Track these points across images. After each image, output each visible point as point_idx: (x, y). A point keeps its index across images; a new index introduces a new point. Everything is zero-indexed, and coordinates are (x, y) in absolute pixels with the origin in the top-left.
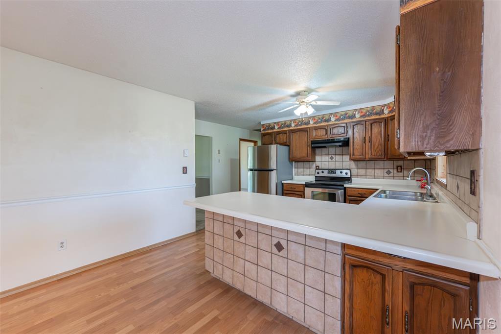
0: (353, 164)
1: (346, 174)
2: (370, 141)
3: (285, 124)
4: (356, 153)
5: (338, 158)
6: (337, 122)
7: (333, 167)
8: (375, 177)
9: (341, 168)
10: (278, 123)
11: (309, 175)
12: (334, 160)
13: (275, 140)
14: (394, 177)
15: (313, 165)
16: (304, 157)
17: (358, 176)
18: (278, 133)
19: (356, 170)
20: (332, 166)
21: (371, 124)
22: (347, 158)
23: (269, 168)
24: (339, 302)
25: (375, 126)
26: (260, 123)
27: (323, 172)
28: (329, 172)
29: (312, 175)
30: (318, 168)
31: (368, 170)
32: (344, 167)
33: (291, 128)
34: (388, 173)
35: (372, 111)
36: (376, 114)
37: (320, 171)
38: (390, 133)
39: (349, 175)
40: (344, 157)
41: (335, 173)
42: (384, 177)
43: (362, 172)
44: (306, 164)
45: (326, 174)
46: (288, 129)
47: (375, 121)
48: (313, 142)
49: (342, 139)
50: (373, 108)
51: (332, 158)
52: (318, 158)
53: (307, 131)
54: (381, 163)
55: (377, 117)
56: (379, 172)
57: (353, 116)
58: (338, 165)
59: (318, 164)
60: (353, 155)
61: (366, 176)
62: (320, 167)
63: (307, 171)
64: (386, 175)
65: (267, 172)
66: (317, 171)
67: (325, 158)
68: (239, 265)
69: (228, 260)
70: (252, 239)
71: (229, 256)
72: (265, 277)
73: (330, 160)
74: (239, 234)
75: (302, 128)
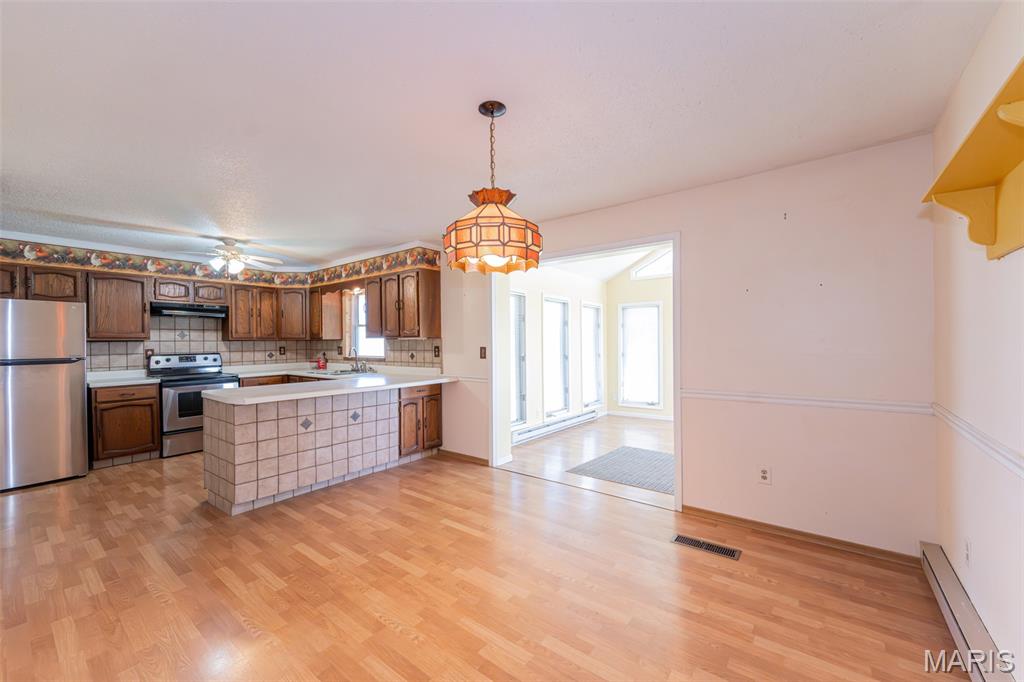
0: (223, 346)
1: (215, 360)
2: (259, 315)
3: (66, 255)
5: (194, 335)
6: (207, 279)
7: (186, 351)
8: (254, 362)
9: (204, 351)
10: (37, 247)
11: (127, 368)
12: (187, 338)
13: (29, 287)
14: (276, 361)
15: (135, 348)
17: (230, 363)
18: (39, 270)
19: (227, 354)
20: (184, 348)
21: (260, 294)
22: (215, 336)
25: (265, 297)
27: (168, 360)
28: (181, 360)
29: (135, 367)
30: (149, 354)
31: (245, 354)
32: (208, 350)
33: (88, 268)
34: (271, 356)
35: (260, 276)
36: (266, 281)
37: (162, 359)
38: (284, 309)
39: (219, 363)
40: (206, 334)
41: (195, 360)
42: (265, 362)
43: (236, 356)
44: (118, 347)
45: (175, 363)
46: (79, 267)
47: (264, 290)
48: (154, 305)
49: (217, 307)
50: (262, 273)
51: (183, 336)
52: (154, 335)
53: (142, 284)
55: (267, 285)
56: (259, 356)
57: (234, 276)
58: (195, 347)
59: (150, 345)
61: (242, 362)
62: (156, 352)
63: (122, 360)
64: (268, 358)
66: (155, 359)
67: (167, 335)
68: (307, 459)
69: (288, 464)
70: (325, 423)
71: (288, 457)
72: (340, 451)
73: (179, 338)
74: (306, 424)
75: (121, 273)
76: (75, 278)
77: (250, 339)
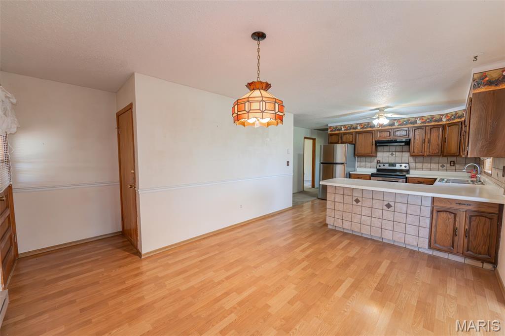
0: (411, 159)
1: (405, 167)
2: (429, 142)
3: (351, 127)
4: (416, 151)
5: (398, 154)
6: (400, 127)
8: (430, 170)
9: (400, 162)
10: (344, 126)
11: (371, 167)
12: (394, 155)
13: (342, 139)
14: (447, 170)
15: (374, 160)
16: (368, 154)
17: (415, 169)
18: (345, 134)
19: (414, 164)
20: (392, 160)
21: (431, 129)
22: (406, 154)
23: (334, 162)
24: (428, 230)
25: (434, 131)
26: (327, 125)
27: (384, 165)
28: (389, 165)
29: (373, 167)
30: (379, 162)
31: (424, 164)
32: (403, 161)
33: (357, 130)
34: (443, 166)
35: (432, 119)
36: (436, 121)
37: (382, 165)
38: (446, 136)
39: (407, 168)
40: (404, 153)
41: (396, 166)
42: (438, 170)
43: (419, 165)
44: (368, 159)
45: (387, 167)
46: (354, 130)
47: (434, 127)
48: (377, 142)
49: (404, 140)
50: (433, 117)
51: (392, 154)
52: (379, 154)
53: (373, 133)
54: (437, 159)
55: (436, 123)
56: (434, 166)
57: (415, 122)
58: (397, 160)
59: (379, 159)
60: (414, 152)
61: (422, 169)
62: (381, 162)
63: (369, 164)
64: (440, 168)
65: (332, 165)
66: (379, 164)
67: (386, 154)
68: (357, 218)
69: (347, 216)
70: (368, 203)
71: (348, 214)
72: (377, 223)
73: (390, 156)
74: (357, 201)
75: (367, 131)
76: (352, 134)
77: (423, 156)
